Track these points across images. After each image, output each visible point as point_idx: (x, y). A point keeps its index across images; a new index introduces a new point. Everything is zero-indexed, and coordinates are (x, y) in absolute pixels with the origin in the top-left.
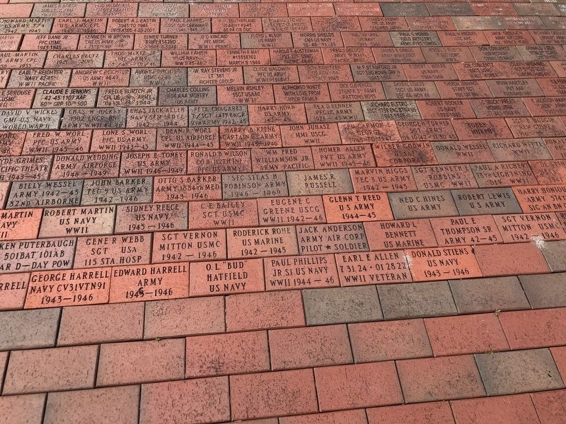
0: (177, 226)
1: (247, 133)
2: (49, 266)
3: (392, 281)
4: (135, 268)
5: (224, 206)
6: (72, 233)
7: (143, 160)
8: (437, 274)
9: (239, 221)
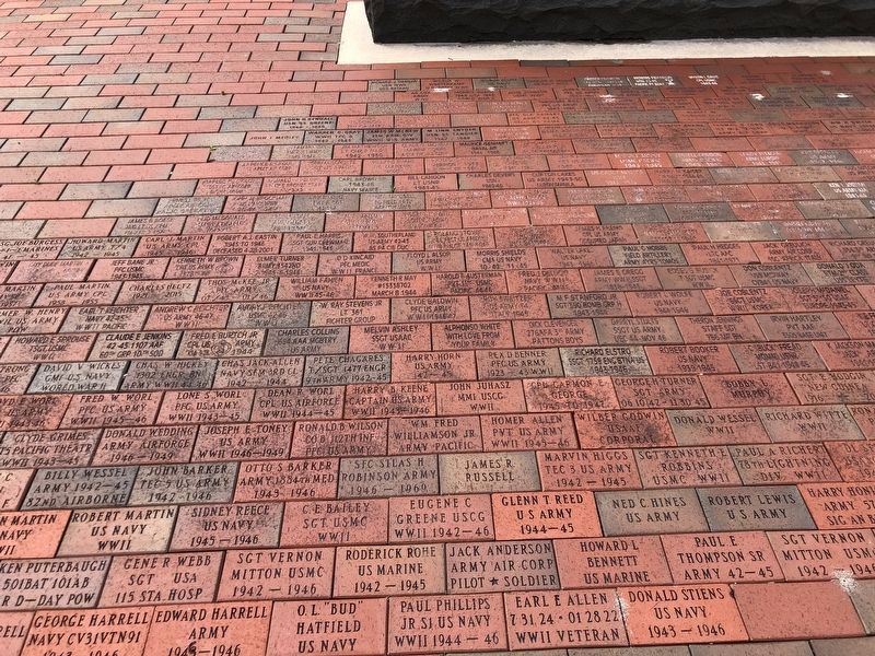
0: (263, 541)
1: (386, 394)
2: (63, 603)
3: (593, 643)
4: (189, 609)
5: (337, 509)
6: (107, 549)
7: (229, 436)
8: (671, 633)
9: (358, 534)
